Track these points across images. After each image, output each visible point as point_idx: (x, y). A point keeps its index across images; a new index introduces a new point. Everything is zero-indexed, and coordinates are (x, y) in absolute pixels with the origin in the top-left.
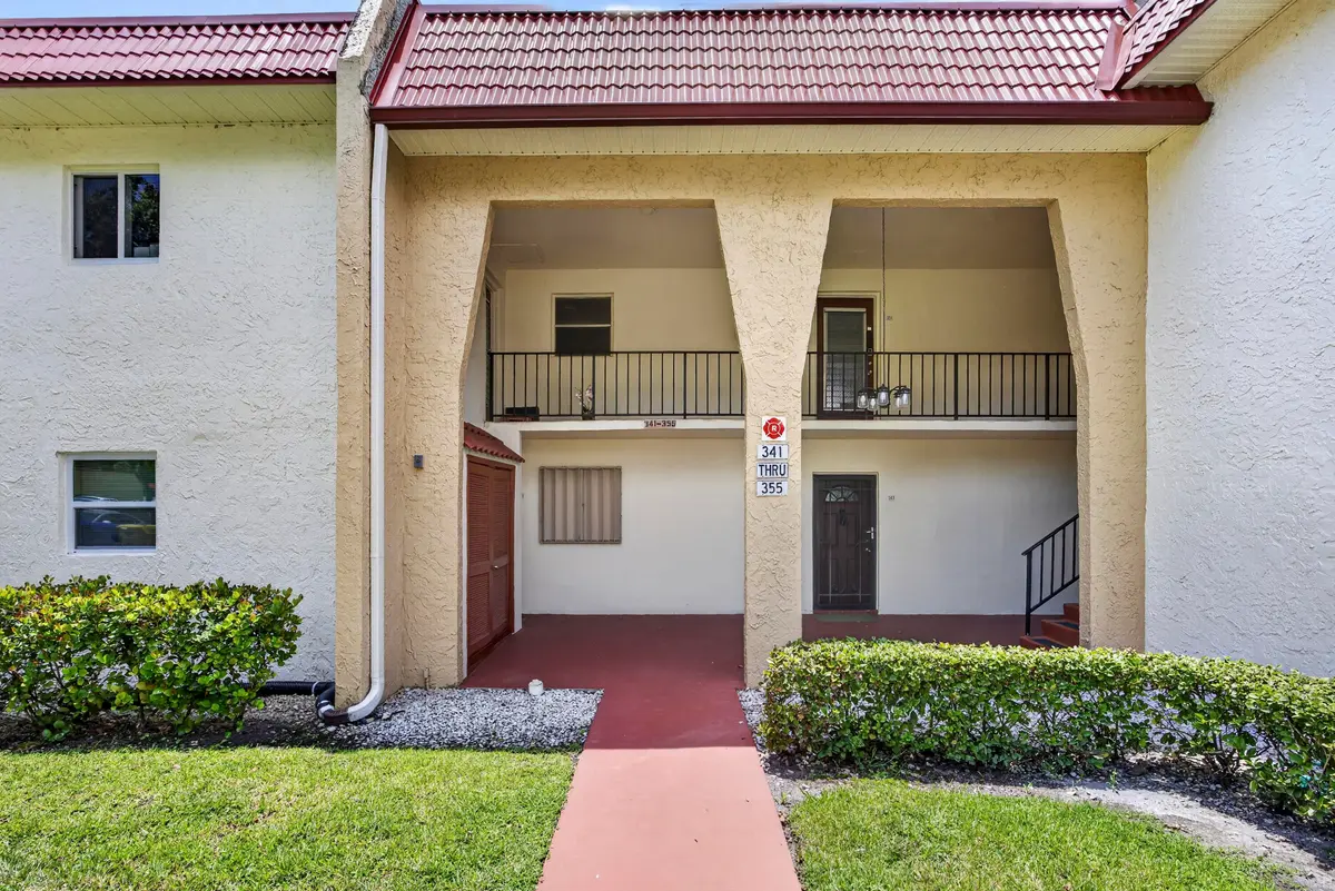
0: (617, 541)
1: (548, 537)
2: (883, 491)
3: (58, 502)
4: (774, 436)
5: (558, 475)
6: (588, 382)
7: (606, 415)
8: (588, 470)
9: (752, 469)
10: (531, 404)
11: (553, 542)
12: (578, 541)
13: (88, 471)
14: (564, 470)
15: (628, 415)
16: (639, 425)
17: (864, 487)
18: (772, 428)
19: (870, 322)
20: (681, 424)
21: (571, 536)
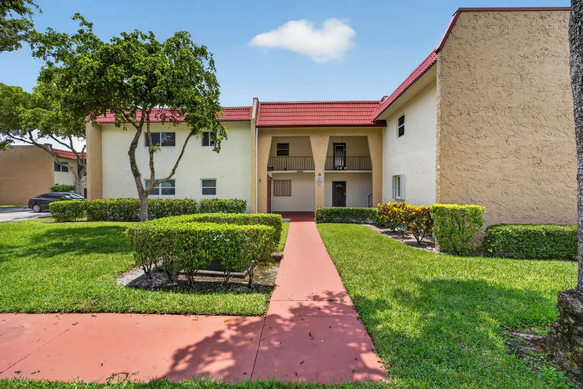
0: (290, 195)
1: (276, 195)
2: (347, 185)
3: (199, 187)
4: (320, 176)
5: (278, 182)
6: (285, 163)
7: (289, 170)
8: (284, 180)
9: (316, 182)
10: (272, 166)
11: (277, 196)
12: (282, 196)
13: (205, 182)
14: (279, 180)
15: (293, 170)
16: (296, 171)
17: (344, 183)
18: (320, 175)
19: (345, 148)
20: (304, 171)
21: (281, 195)
